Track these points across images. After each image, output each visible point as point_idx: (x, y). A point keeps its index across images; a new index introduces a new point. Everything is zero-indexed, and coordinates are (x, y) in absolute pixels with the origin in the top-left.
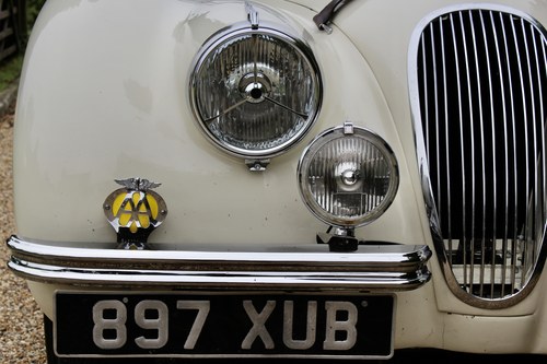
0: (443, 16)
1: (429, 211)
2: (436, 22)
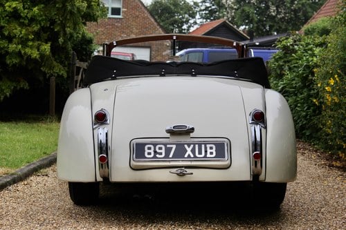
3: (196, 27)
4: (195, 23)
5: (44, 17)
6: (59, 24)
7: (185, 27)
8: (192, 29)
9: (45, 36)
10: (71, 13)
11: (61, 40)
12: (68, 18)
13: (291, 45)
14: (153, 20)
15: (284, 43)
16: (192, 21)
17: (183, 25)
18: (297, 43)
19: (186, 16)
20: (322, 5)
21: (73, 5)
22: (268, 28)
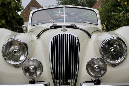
0: (57, 35)
1: (52, 75)
2: (55, 36)
3: (59, 14)
4: (59, 13)
5: (2, 11)
6: (7, 13)
7: (56, 14)
8: (58, 15)
9: (3, 17)
10: (11, 9)
11: (9, 18)
12: (10, 11)
13: (86, 15)
14: (46, 13)
15: (84, 14)
16: (58, 13)
17: (55, 14)
18: (88, 14)
19: (56, 11)
20: (93, 6)
21: (11, 6)
22: (79, 13)
